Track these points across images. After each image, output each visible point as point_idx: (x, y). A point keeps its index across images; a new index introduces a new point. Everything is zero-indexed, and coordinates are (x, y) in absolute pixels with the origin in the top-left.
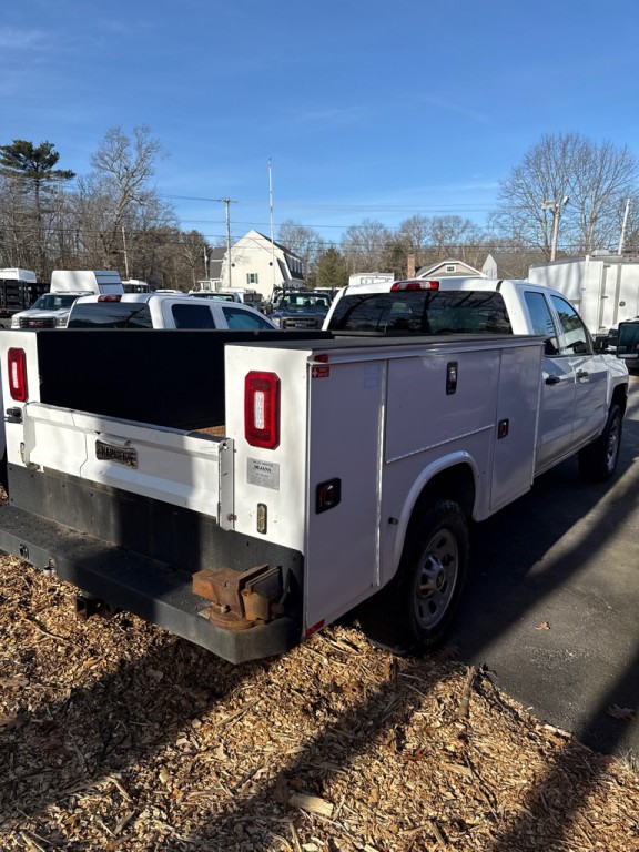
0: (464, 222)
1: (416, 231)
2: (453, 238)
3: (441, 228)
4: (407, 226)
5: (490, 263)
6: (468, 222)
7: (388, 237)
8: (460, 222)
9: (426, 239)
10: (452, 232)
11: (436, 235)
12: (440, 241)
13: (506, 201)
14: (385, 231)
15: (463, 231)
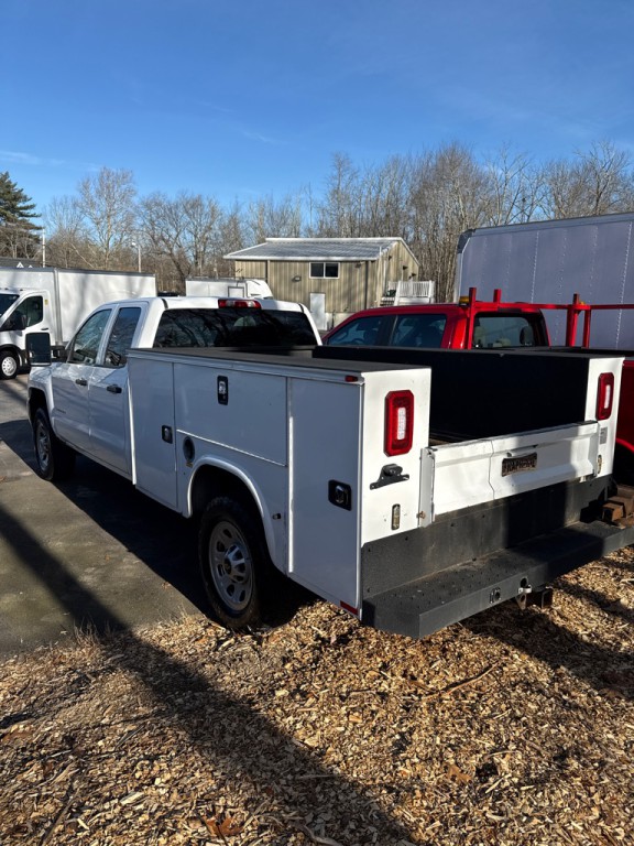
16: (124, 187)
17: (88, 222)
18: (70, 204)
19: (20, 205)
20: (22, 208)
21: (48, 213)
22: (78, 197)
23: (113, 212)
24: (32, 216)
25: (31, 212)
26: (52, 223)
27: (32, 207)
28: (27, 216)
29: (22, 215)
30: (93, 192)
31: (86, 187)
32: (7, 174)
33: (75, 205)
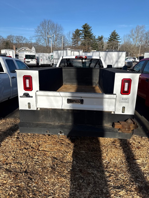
0: (24, 38)
1: (11, 39)
2: (22, 41)
3: (18, 39)
4: (9, 37)
5: (33, 48)
6: (25, 38)
7: (4, 39)
8: (23, 37)
9: (14, 41)
10: (21, 40)
11: (17, 40)
12: (18, 42)
13: (37, 34)
14: (3, 38)
15: (24, 40)
16: (142, 29)
17: (131, 40)
18: (128, 35)
19: (117, 37)
20: (117, 38)
21: (122, 39)
22: (130, 33)
23: (138, 36)
24: (119, 39)
25: (119, 38)
26: (123, 41)
27: (119, 37)
28: (118, 40)
29: (117, 39)
30: (134, 32)
31: (132, 31)
32: (115, 30)
33: (129, 36)
